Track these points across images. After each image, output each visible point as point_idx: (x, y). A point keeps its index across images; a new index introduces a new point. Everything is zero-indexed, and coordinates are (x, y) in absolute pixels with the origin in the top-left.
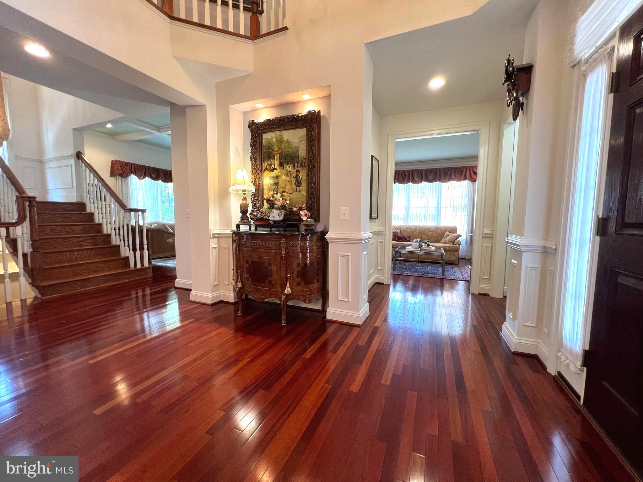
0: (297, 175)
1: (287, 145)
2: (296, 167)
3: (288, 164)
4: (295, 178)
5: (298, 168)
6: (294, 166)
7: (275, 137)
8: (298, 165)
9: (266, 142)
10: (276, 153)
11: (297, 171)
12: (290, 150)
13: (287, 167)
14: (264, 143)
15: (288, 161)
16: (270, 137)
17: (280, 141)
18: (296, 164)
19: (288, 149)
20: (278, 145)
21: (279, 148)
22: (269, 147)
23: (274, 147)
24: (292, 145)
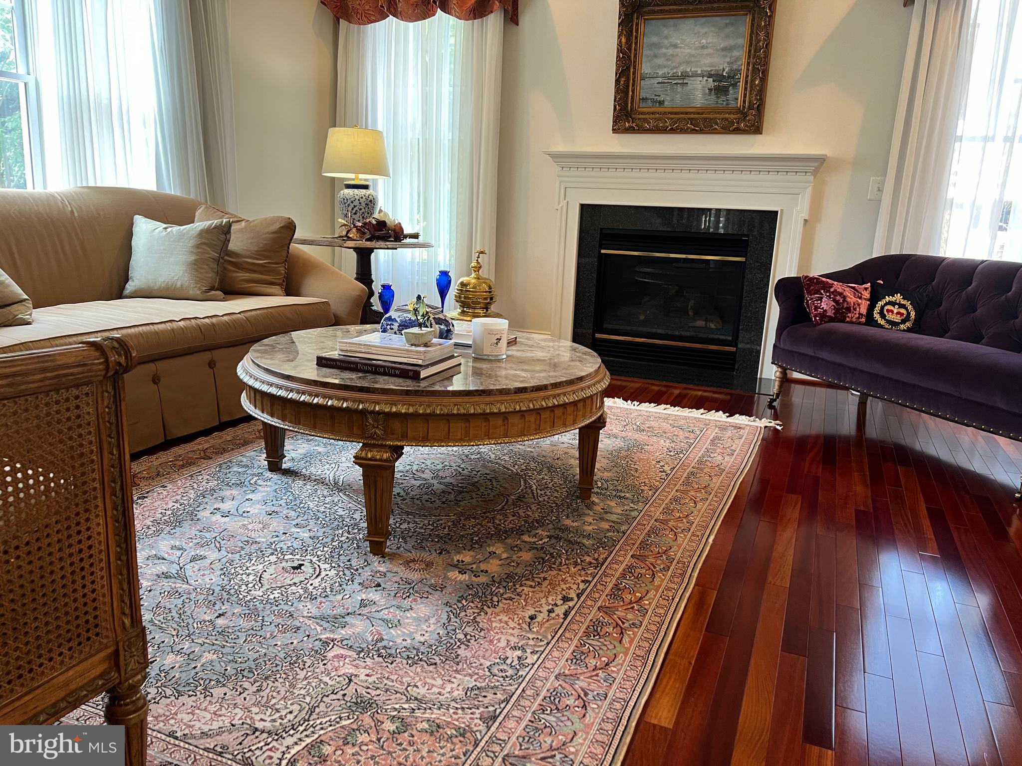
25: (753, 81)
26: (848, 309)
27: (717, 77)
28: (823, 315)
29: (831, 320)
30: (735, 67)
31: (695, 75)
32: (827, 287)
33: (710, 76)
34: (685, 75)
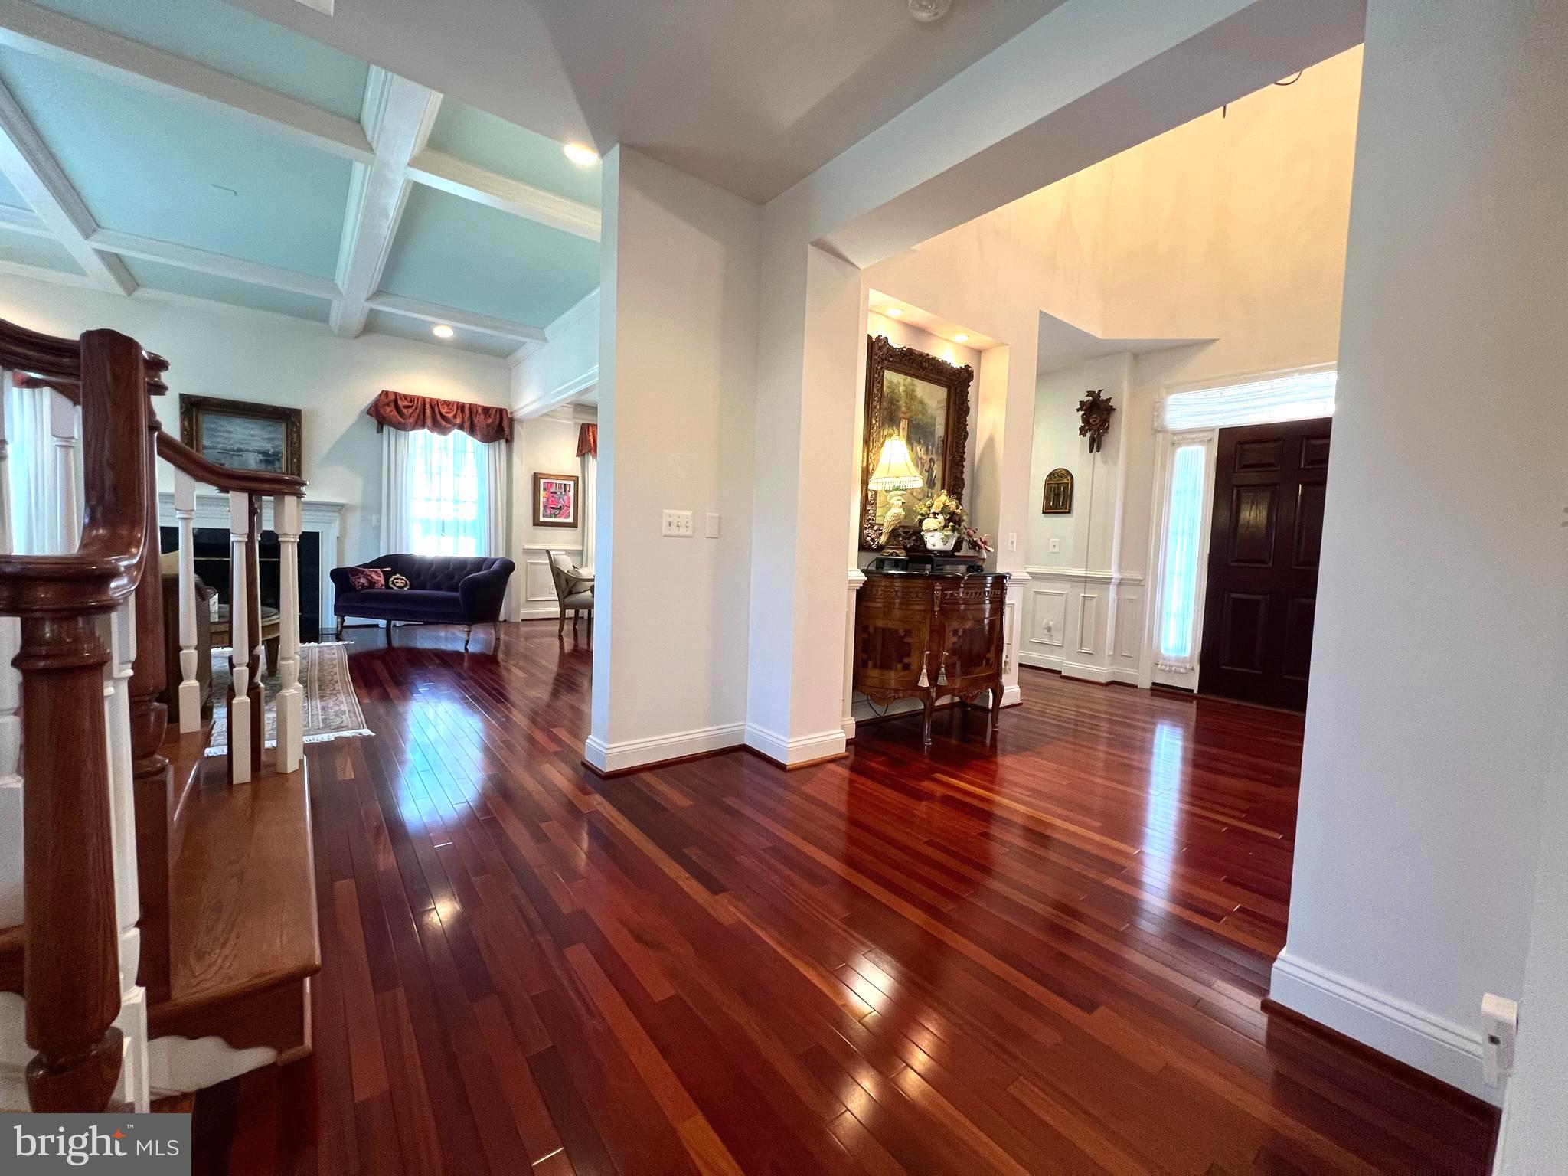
0: (930, 466)
1: (920, 408)
2: (930, 453)
3: (919, 443)
4: (928, 471)
5: (932, 454)
6: (927, 451)
7: (904, 385)
8: (932, 447)
9: (889, 387)
10: (902, 415)
11: (931, 460)
12: (924, 417)
13: (918, 448)
14: (885, 389)
15: (919, 438)
16: (895, 381)
17: (911, 395)
18: (930, 447)
19: (920, 416)
20: (908, 401)
21: (909, 409)
22: (893, 401)
23: (901, 403)
24: (926, 411)
25: (292, 460)
26: (375, 583)
27: (265, 454)
28: (363, 585)
29: (367, 588)
30: (277, 450)
31: (247, 451)
32: (362, 572)
33: (260, 453)
34: (239, 450)
